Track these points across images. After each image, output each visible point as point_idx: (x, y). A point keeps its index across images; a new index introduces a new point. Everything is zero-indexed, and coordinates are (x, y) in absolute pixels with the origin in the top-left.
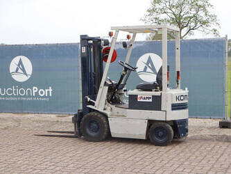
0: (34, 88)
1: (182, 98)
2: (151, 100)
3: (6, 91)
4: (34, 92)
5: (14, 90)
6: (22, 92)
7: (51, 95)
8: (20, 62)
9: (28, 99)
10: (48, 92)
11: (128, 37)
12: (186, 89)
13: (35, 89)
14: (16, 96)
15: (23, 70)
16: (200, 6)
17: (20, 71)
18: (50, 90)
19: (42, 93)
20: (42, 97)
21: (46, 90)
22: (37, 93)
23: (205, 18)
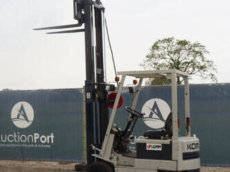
0: (35, 134)
1: (194, 146)
2: (160, 149)
3: (7, 138)
4: (36, 138)
5: (15, 136)
6: (23, 138)
7: (52, 142)
8: (22, 108)
9: (29, 146)
10: (50, 139)
11: (135, 82)
12: (195, 135)
13: (36, 136)
14: (18, 143)
15: (25, 116)
16: (197, 53)
17: (21, 117)
18: (52, 137)
19: (43, 139)
20: (44, 144)
21: (48, 137)
22: (38, 140)
23: (202, 64)
